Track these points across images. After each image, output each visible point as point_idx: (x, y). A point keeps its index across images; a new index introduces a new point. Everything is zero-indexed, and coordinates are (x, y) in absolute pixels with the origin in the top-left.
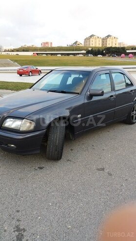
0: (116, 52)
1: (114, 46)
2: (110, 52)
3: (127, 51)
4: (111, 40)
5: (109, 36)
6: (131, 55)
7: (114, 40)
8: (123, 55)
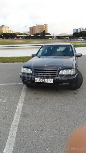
0: (10, 36)
1: (7, 32)
2: (6, 36)
3: (17, 36)
4: (4, 28)
5: (3, 26)
6: (20, 38)
7: (7, 29)
8: (16, 38)
